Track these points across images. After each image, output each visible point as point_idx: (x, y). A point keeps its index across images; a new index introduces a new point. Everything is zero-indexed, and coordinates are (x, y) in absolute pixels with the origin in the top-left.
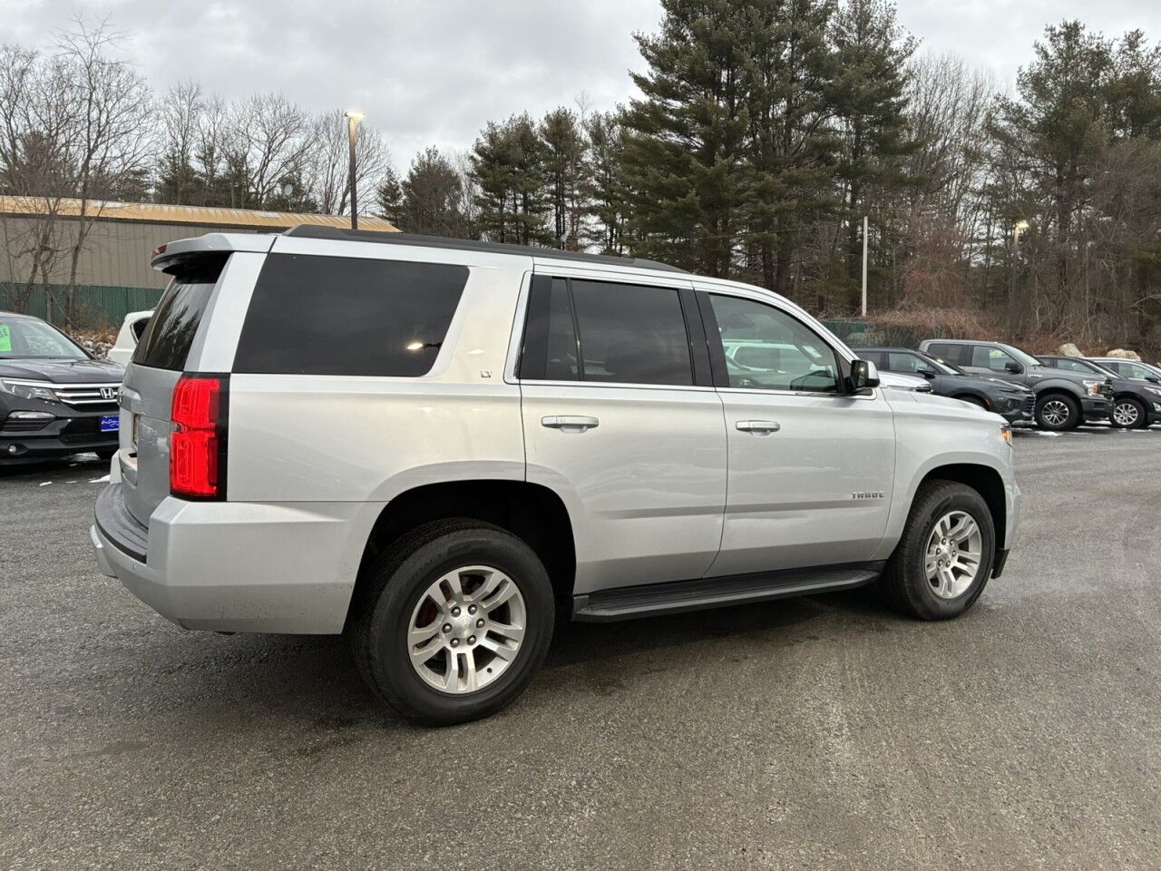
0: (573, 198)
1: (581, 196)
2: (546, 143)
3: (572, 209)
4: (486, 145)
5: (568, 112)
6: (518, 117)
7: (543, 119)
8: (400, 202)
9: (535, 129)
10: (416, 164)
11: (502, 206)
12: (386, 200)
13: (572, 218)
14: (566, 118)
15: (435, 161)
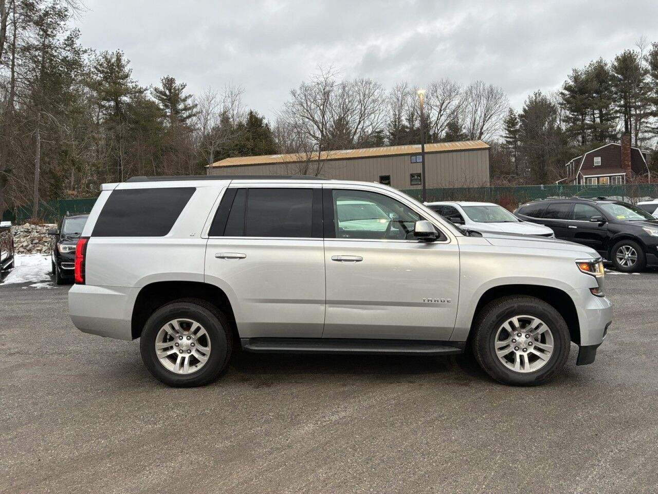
0: (636, 108)
1: (643, 106)
2: (616, 75)
3: (636, 115)
4: (572, 83)
5: (632, 52)
6: (595, 62)
7: (613, 60)
8: (518, 127)
9: (609, 67)
10: (528, 103)
11: (583, 120)
12: (509, 127)
13: (636, 121)
14: (631, 56)
15: (539, 99)
